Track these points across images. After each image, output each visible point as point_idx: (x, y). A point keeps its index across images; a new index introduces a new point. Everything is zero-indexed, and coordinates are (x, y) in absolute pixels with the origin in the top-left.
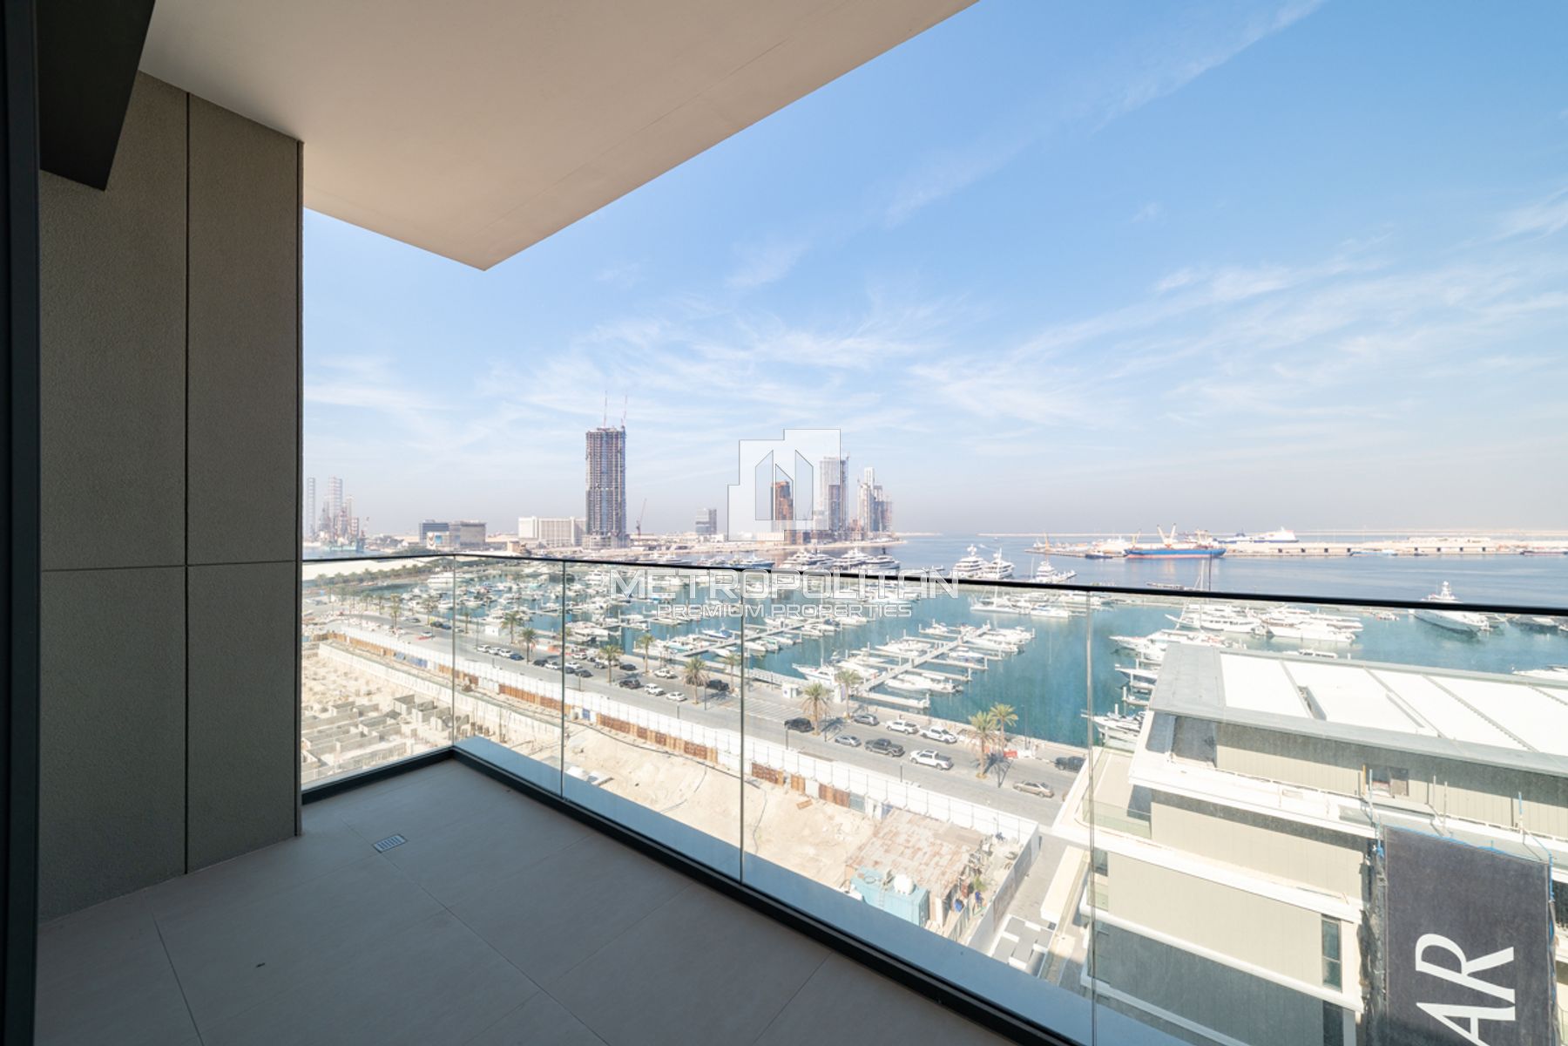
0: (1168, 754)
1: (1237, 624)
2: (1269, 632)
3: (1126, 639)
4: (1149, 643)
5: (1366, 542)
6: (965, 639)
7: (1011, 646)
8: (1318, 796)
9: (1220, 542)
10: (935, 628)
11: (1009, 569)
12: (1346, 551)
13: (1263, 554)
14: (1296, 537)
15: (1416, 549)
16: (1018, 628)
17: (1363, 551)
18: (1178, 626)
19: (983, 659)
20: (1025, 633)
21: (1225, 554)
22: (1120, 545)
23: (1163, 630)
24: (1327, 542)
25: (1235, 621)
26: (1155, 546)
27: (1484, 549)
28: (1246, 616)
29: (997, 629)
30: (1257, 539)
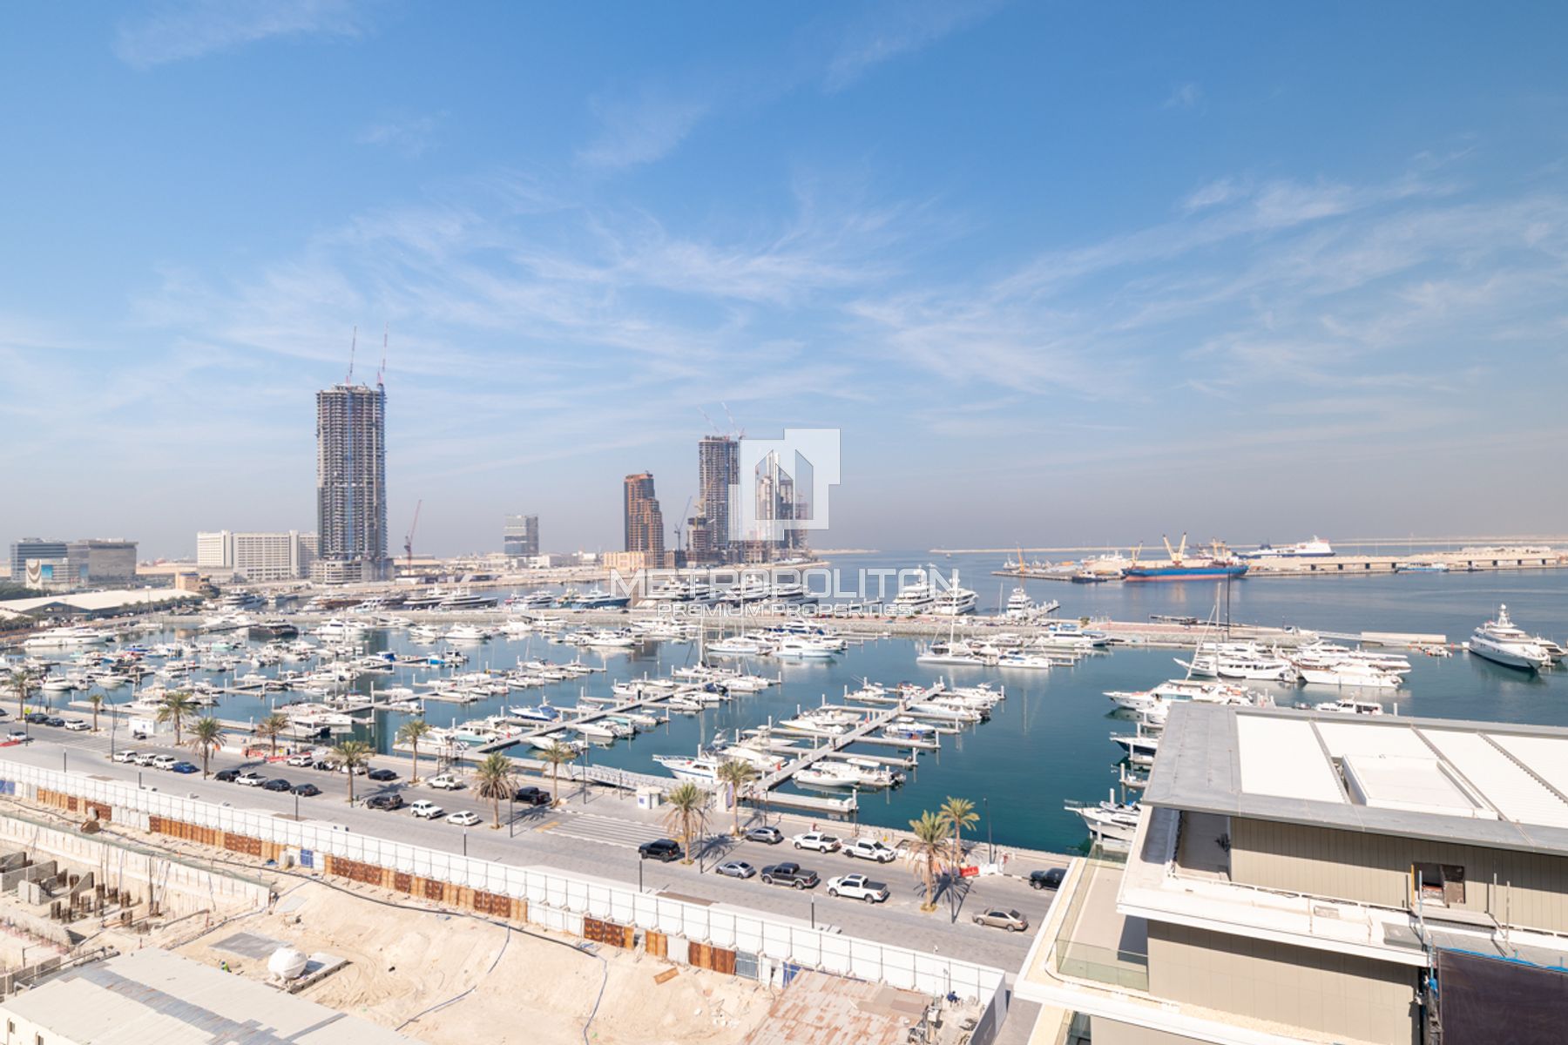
0: (1169, 864)
1: (1261, 668)
2: (1301, 678)
3: (1125, 695)
4: (1154, 699)
5: (1413, 554)
6: (910, 704)
7: (972, 712)
8: (1357, 912)
9: (1241, 557)
10: (867, 690)
11: (971, 600)
12: (1390, 566)
13: (1293, 573)
14: (1332, 548)
15: (1470, 563)
16: (981, 685)
17: (1410, 567)
18: (1189, 675)
19: (934, 732)
20: (991, 693)
21: (1247, 573)
22: (1114, 563)
23: (1171, 681)
24: (1368, 555)
25: (1260, 664)
26: (1161, 564)
27: (1544, 561)
28: (1272, 657)
29: (954, 689)
30: (1286, 553)
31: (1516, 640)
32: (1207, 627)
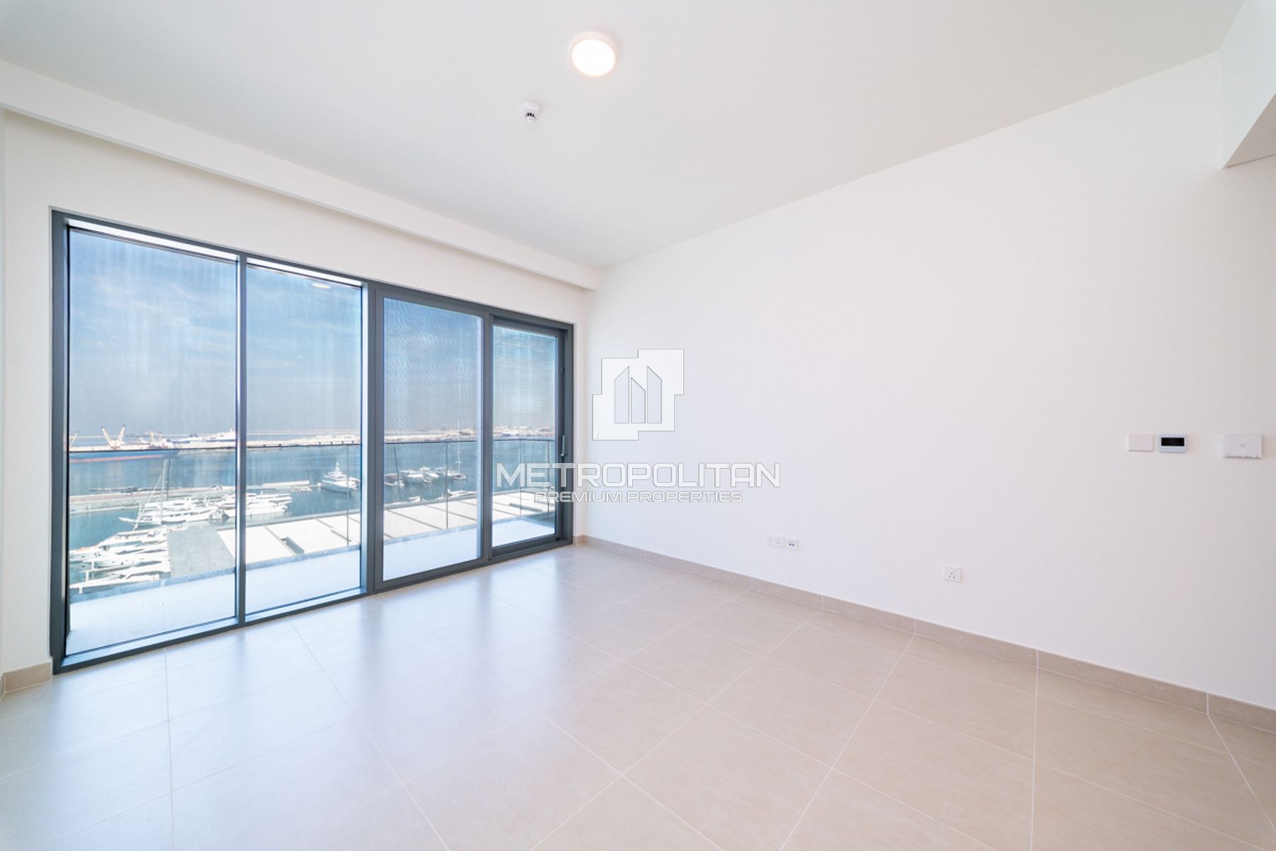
1: (197, 513)
2: (226, 516)
4: (101, 551)
5: (290, 439)
9: (174, 443)
18: (136, 526)
23: (120, 533)
25: (195, 511)
28: (204, 506)
30: (208, 439)
31: (341, 479)
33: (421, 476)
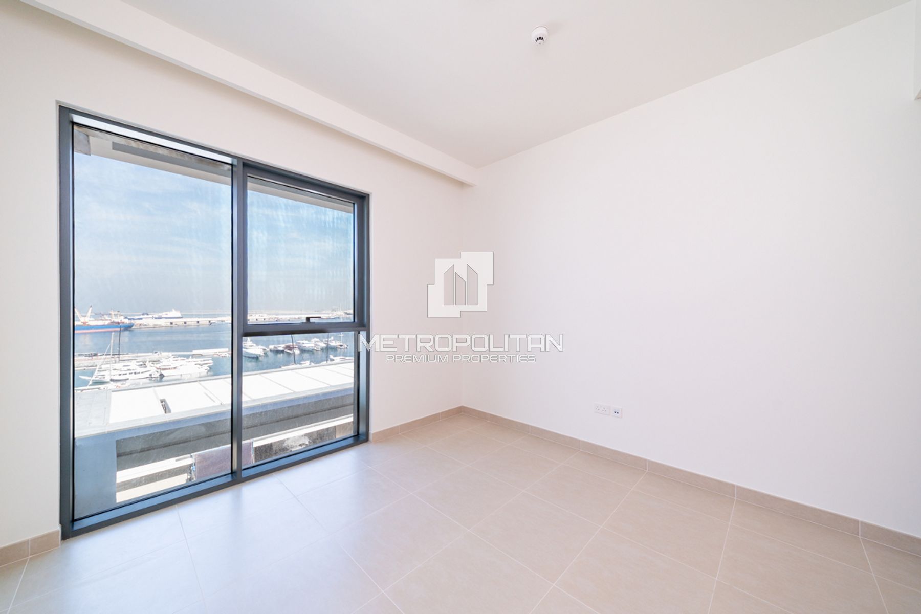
1: (139, 373)
2: (162, 374)
5: (219, 317)
9: (129, 319)
12: (208, 322)
13: (161, 327)
14: (182, 315)
17: (217, 322)
18: (90, 383)
21: (134, 327)
24: (199, 318)
25: (137, 371)
30: (157, 317)
31: (252, 347)
32: (104, 357)
33: (313, 345)
